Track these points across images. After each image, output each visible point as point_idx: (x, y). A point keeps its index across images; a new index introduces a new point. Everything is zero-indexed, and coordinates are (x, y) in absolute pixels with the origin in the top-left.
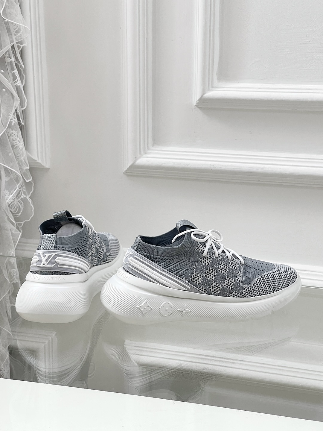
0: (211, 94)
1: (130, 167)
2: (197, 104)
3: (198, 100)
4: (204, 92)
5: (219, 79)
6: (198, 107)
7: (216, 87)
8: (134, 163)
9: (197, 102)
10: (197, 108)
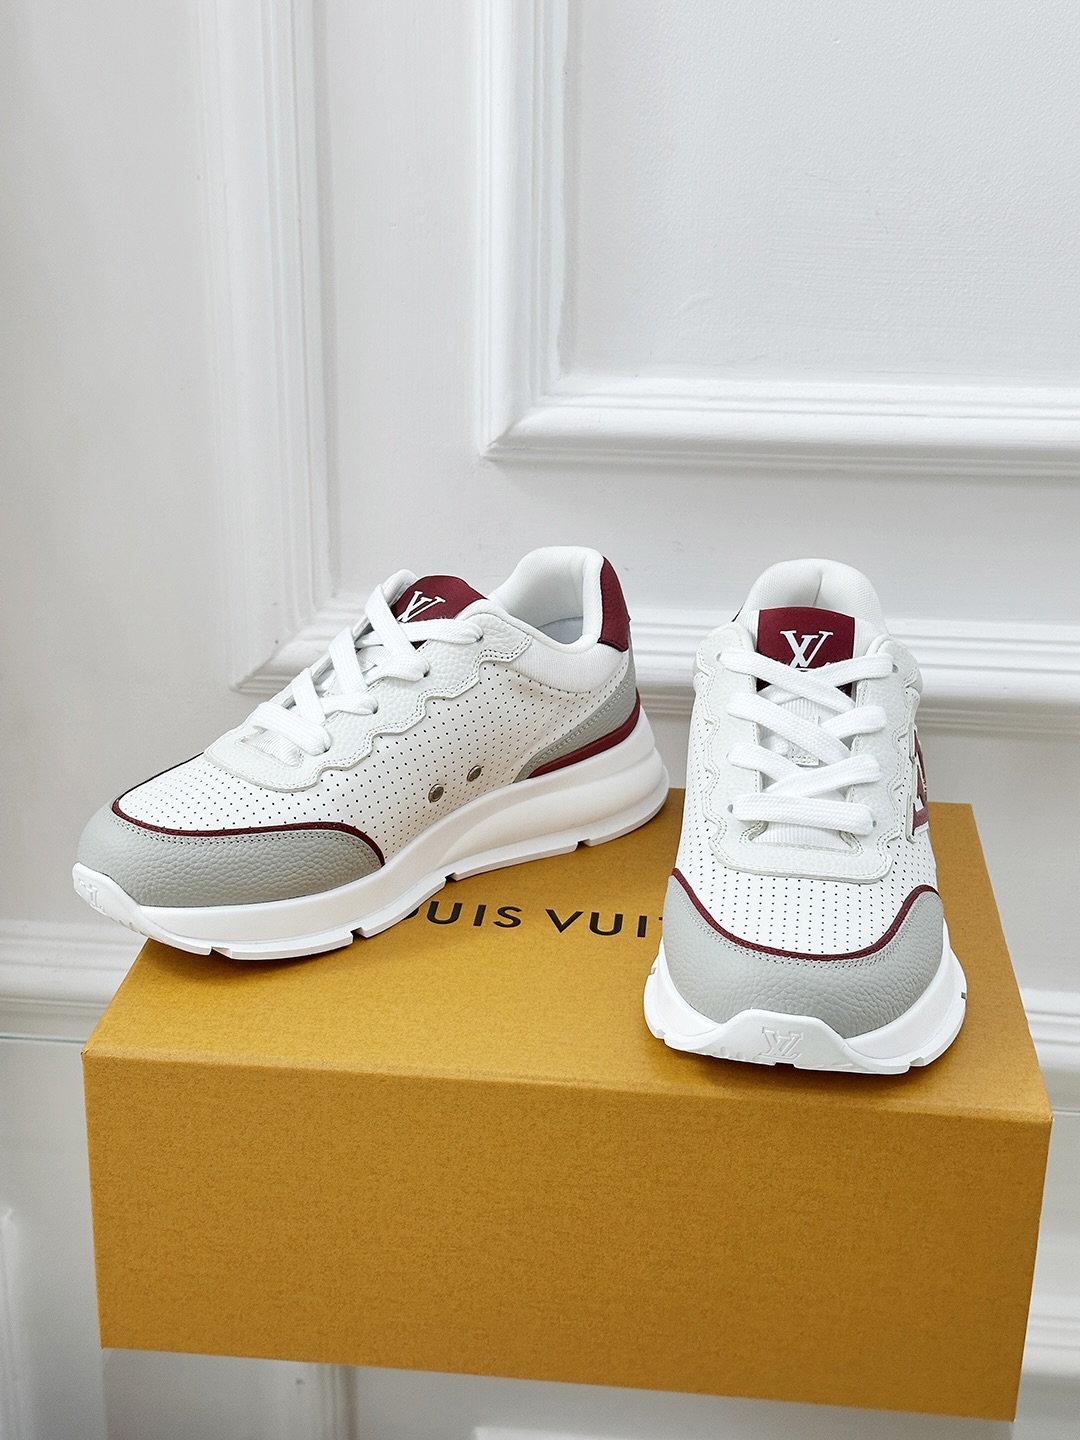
0: (542, 419)
1: (257, 672)
2: (491, 451)
3: (494, 439)
4: (517, 410)
5: (567, 365)
6: (492, 461)
7: (558, 394)
8: (270, 660)
9: (490, 445)
10: (490, 464)
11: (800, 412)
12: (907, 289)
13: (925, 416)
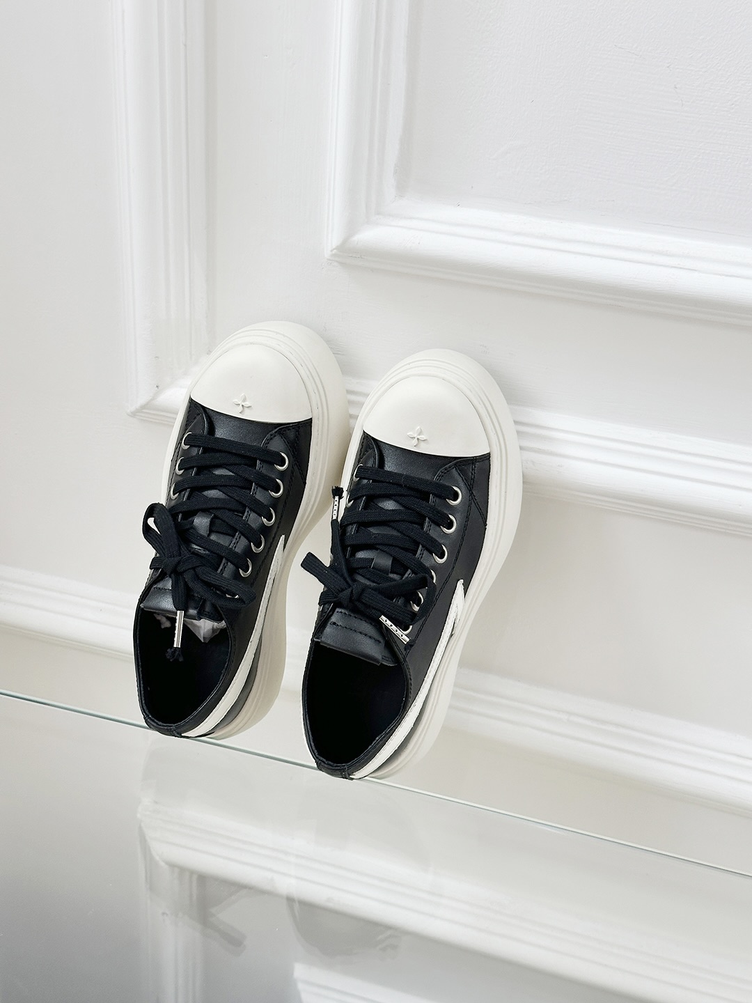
0: (373, 235)
1: (143, 407)
2: (333, 255)
3: (334, 247)
4: (352, 227)
5: (401, 189)
6: (337, 262)
7: (390, 215)
8: (152, 400)
9: (332, 251)
10: (335, 264)
11: (589, 255)
12: (695, 156)
13: (696, 270)
